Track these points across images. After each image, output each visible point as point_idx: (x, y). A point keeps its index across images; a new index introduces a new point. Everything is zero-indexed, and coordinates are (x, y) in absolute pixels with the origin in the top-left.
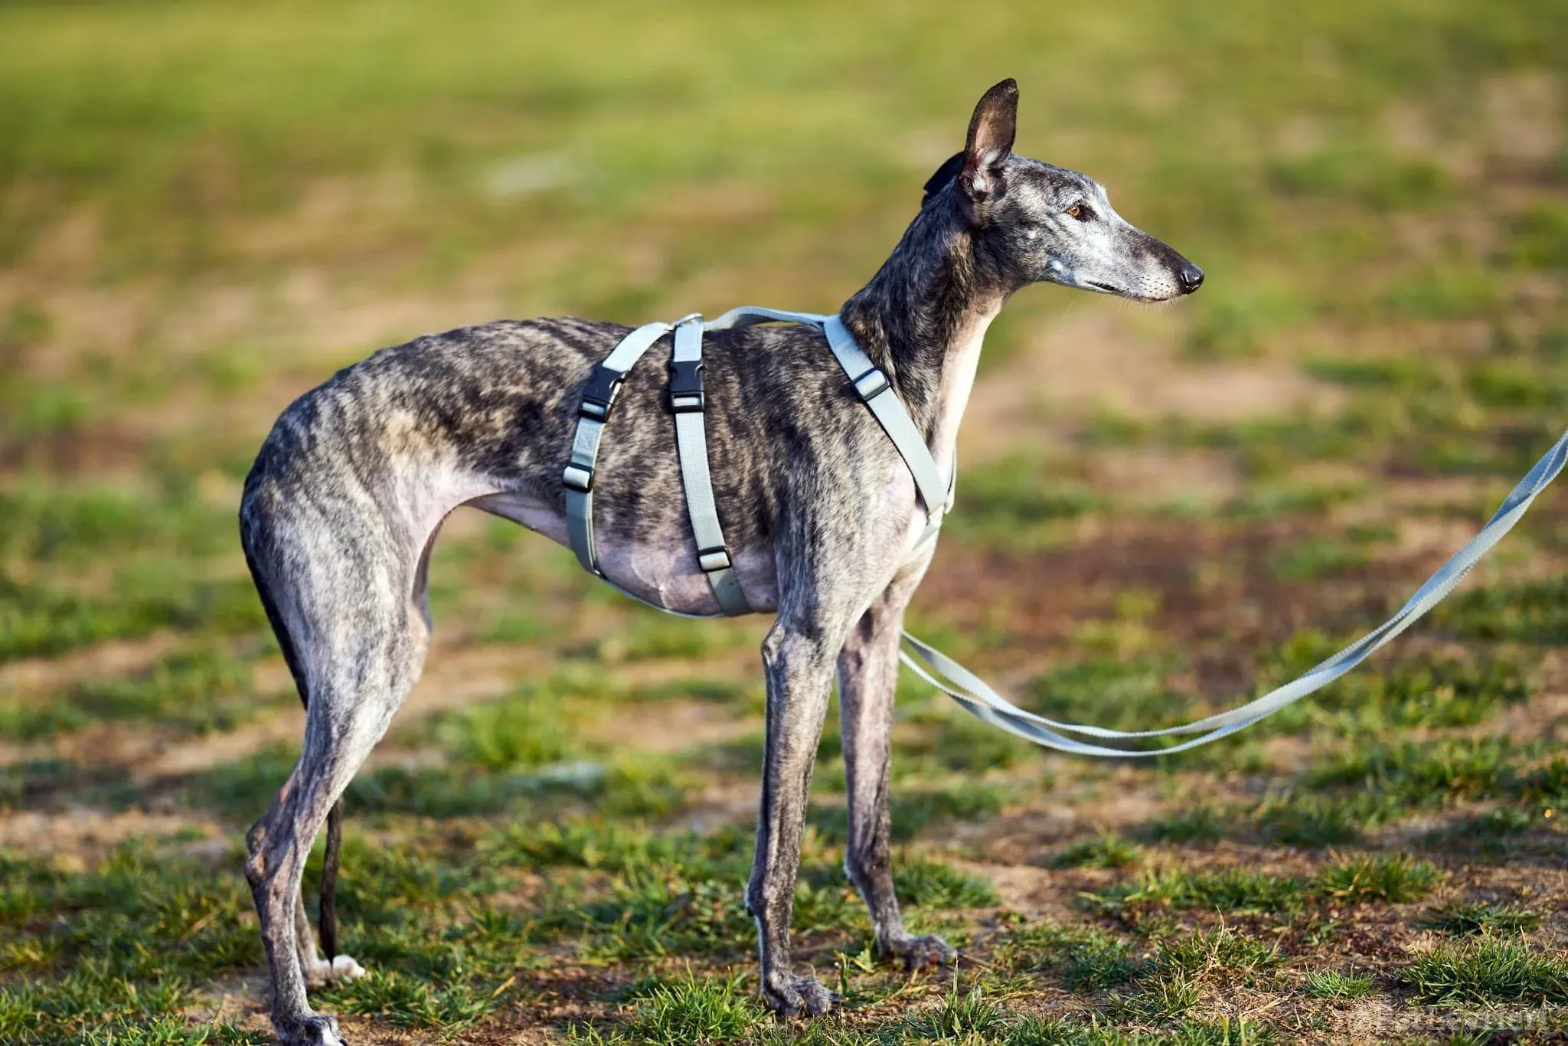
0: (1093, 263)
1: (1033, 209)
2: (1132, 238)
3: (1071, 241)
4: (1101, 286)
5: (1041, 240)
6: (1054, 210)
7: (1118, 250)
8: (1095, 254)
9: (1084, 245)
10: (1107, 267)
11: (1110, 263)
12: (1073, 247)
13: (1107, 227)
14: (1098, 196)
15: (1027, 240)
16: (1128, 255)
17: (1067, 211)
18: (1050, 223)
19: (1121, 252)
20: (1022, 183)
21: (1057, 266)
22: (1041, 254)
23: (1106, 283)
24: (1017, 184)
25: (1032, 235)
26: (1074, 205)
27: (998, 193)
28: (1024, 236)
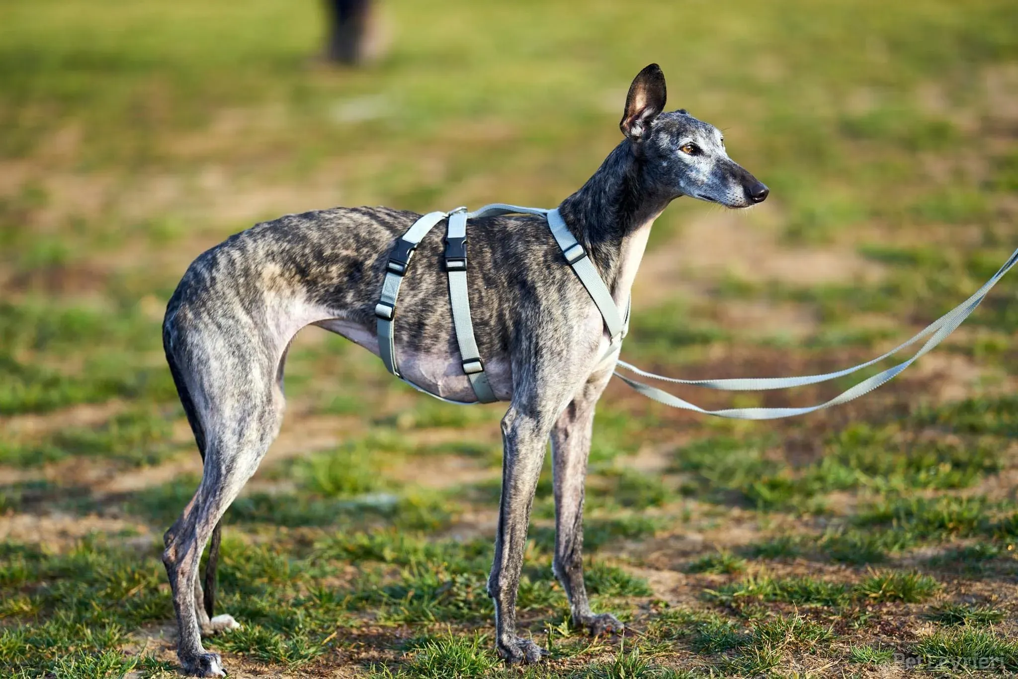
0: (699, 183)
1: (663, 147)
2: (722, 167)
3: (686, 169)
4: (705, 197)
5: (671, 167)
6: (674, 148)
7: (714, 174)
8: (701, 177)
9: (694, 171)
11: (710, 183)
12: (689, 173)
13: (709, 159)
14: (710, 139)
15: (664, 168)
16: (720, 178)
17: (681, 149)
18: (672, 157)
19: (716, 176)
20: (661, 131)
21: (682, 184)
22: (673, 176)
23: (708, 195)
24: (658, 131)
25: (665, 164)
26: (686, 145)
27: (647, 136)
28: (661, 164)
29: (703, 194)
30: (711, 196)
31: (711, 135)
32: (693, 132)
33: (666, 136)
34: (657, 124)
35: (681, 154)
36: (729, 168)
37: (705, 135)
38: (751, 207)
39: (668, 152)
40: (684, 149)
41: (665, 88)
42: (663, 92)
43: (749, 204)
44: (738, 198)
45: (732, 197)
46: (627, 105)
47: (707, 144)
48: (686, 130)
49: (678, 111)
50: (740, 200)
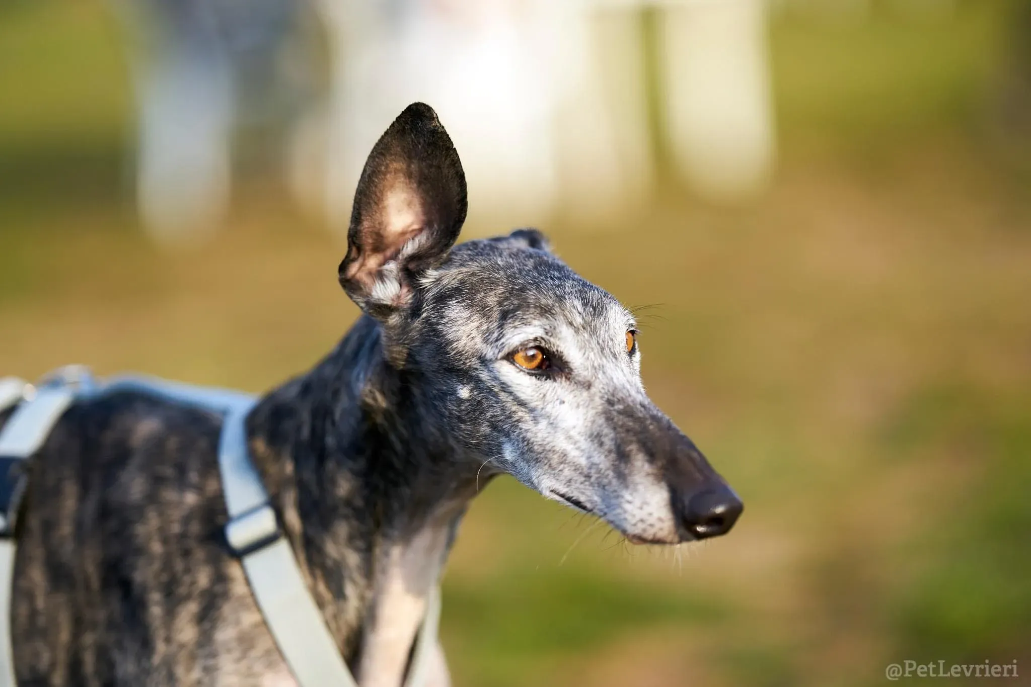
0: (555, 459)
1: (460, 345)
2: (620, 420)
3: (521, 413)
4: (569, 499)
5: (479, 403)
6: (489, 352)
7: (596, 438)
8: (561, 443)
9: (543, 424)
10: (577, 468)
11: (583, 462)
12: (527, 425)
13: (585, 394)
14: (594, 332)
15: (460, 401)
16: (610, 451)
17: (510, 357)
18: (484, 376)
19: (601, 444)
20: (450, 297)
21: (509, 453)
22: (485, 429)
23: (576, 495)
24: (442, 299)
25: (464, 392)
26: (524, 346)
27: (415, 311)
28: (454, 392)
29: (563, 490)
30: (582, 499)
31: (598, 322)
32: (545, 311)
33: (466, 314)
34: (438, 280)
35: (508, 372)
36: (637, 427)
37: (578, 320)
38: (685, 545)
39: (475, 363)
40: (519, 357)
41: (462, 176)
42: (455, 187)
43: (682, 539)
44: (652, 520)
45: (639, 514)
46: (357, 218)
47: (583, 348)
48: (524, 305)
49: (518, 234)
50: (658, 525)
